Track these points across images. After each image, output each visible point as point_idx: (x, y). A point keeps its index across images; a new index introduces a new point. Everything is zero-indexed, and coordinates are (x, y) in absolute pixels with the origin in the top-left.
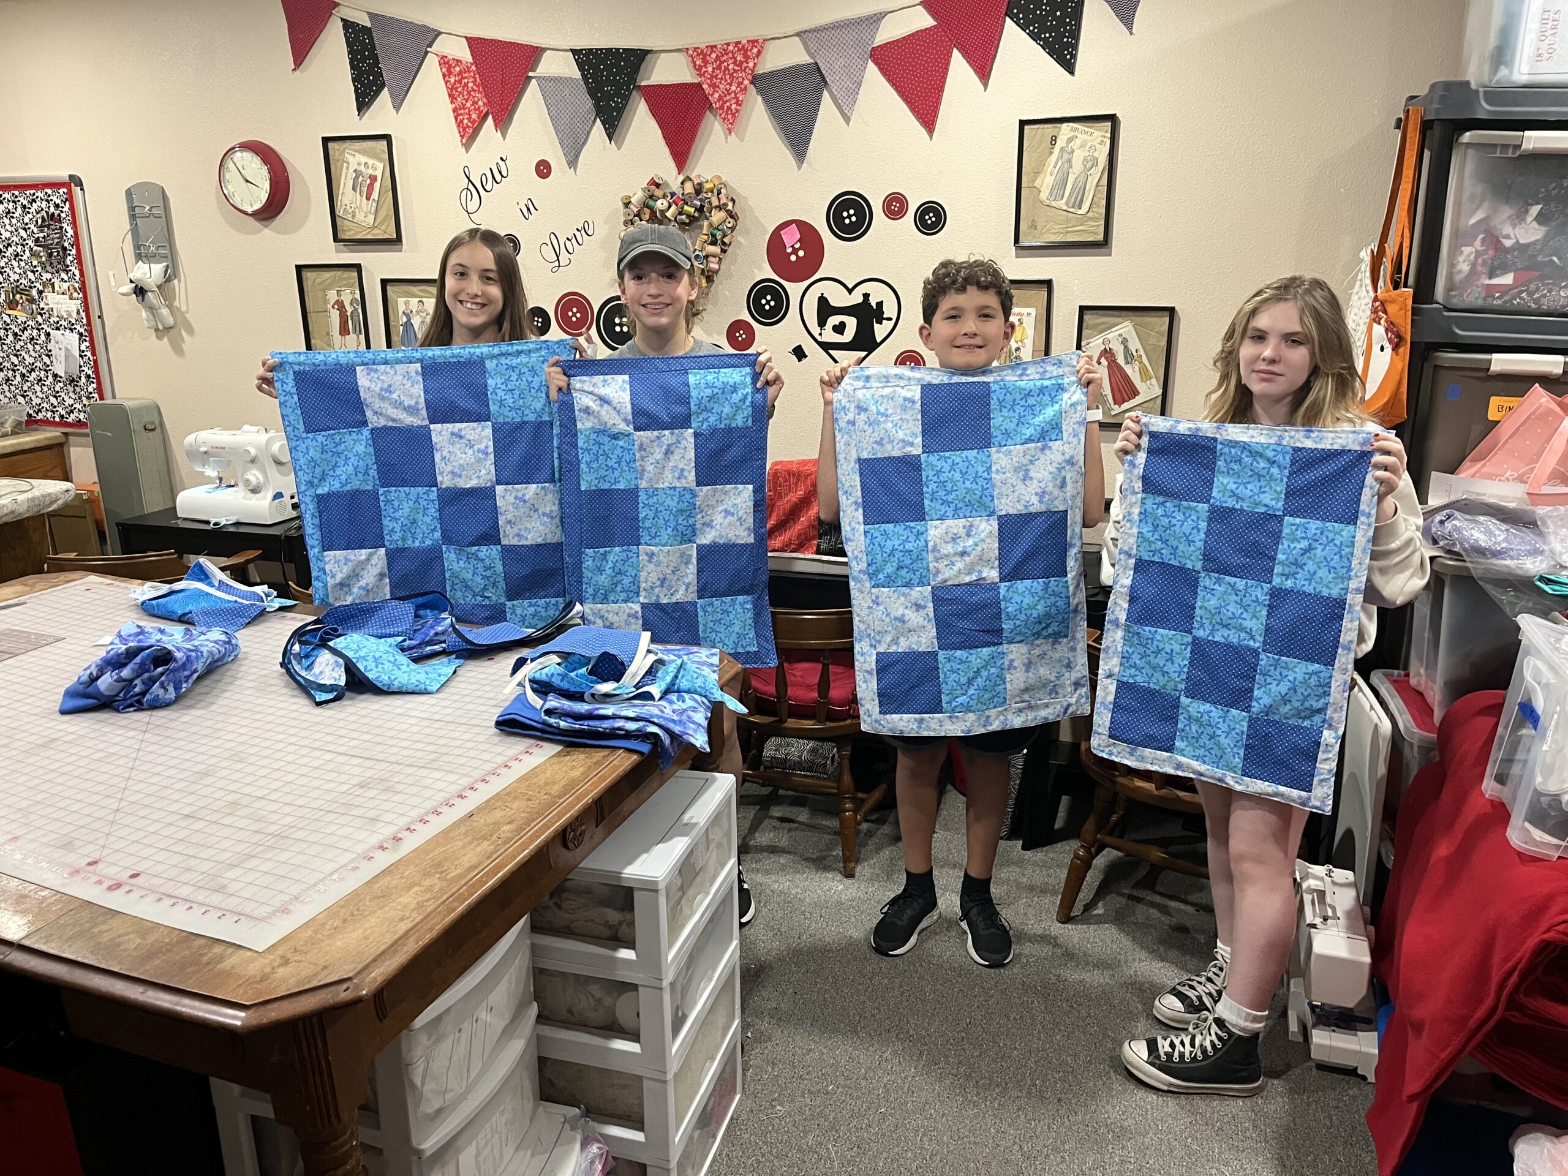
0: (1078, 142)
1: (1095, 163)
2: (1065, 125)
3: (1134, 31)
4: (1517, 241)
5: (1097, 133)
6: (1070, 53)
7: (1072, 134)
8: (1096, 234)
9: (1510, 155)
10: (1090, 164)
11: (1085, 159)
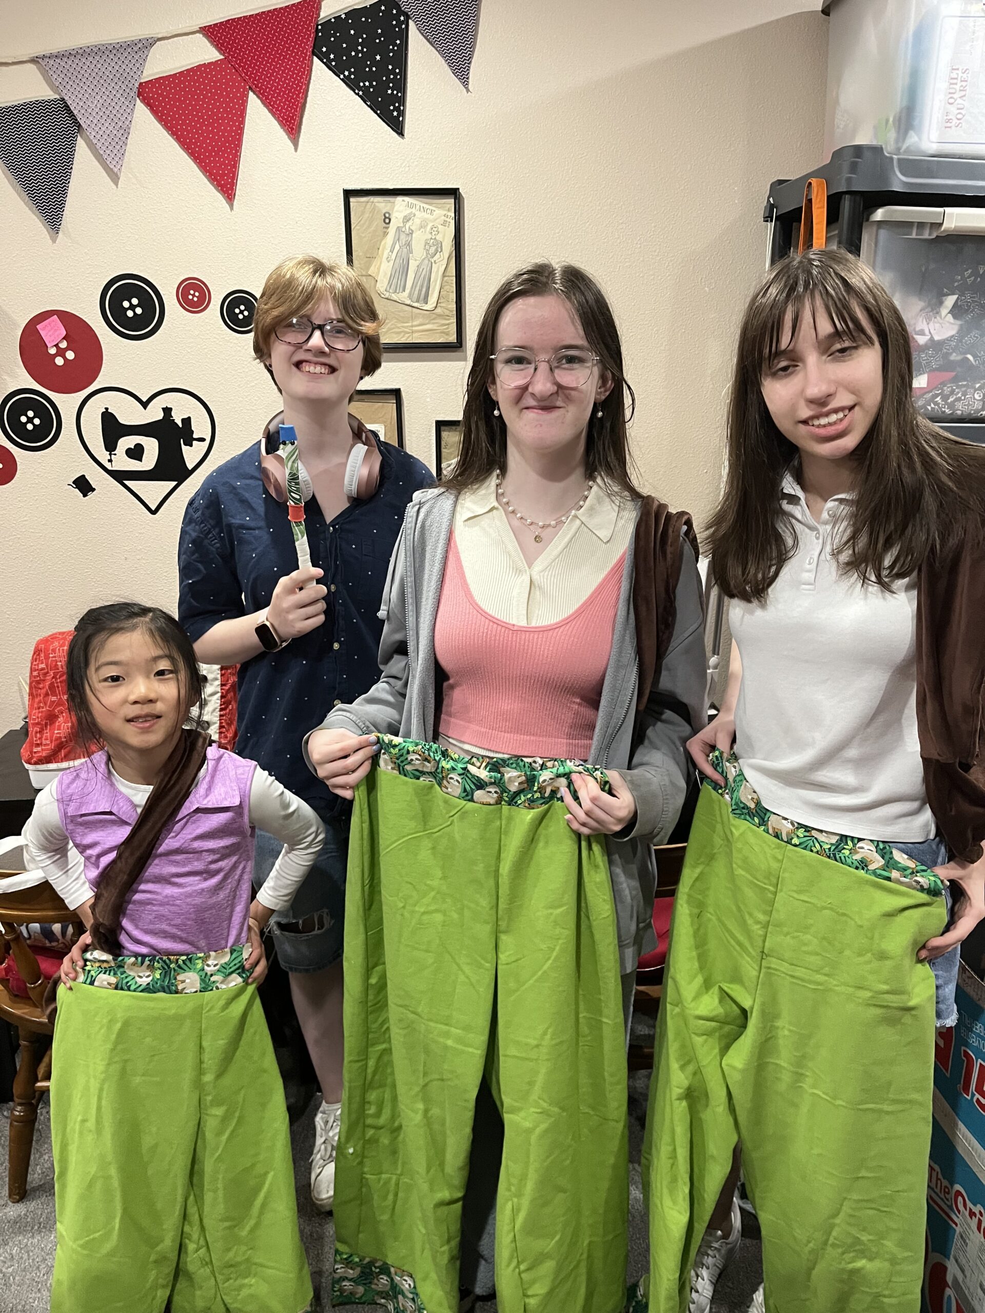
0: (417, 221)
1: (439, 247)
2: (400, 199)
3: (470, 87)
4: (932, 337)
5: (438, 212)
6: (397, 109)
7: (409, 211)
8: (447, 334)
9: (926, 235)
10: (433, 250)
11: (426, 244)
